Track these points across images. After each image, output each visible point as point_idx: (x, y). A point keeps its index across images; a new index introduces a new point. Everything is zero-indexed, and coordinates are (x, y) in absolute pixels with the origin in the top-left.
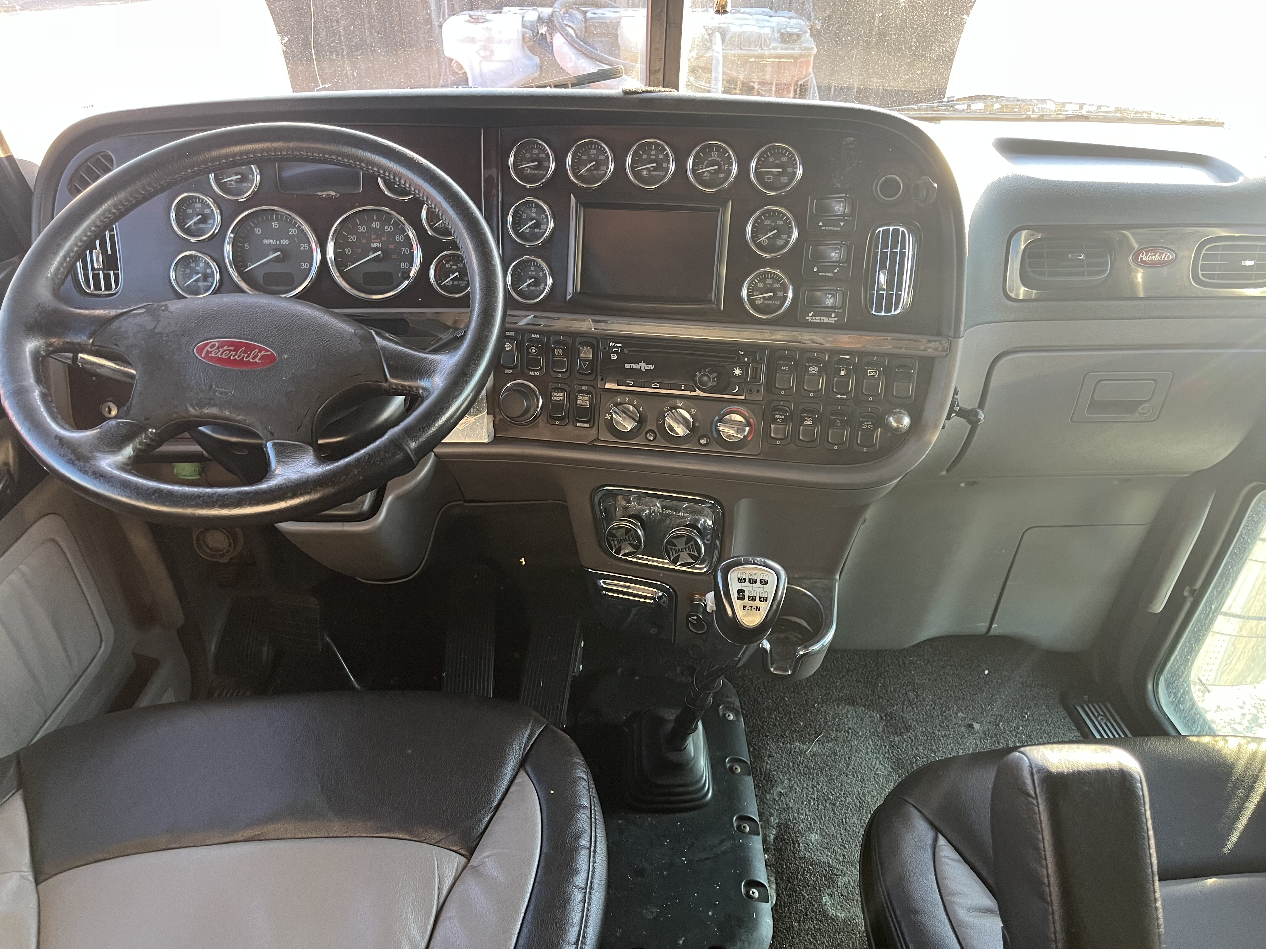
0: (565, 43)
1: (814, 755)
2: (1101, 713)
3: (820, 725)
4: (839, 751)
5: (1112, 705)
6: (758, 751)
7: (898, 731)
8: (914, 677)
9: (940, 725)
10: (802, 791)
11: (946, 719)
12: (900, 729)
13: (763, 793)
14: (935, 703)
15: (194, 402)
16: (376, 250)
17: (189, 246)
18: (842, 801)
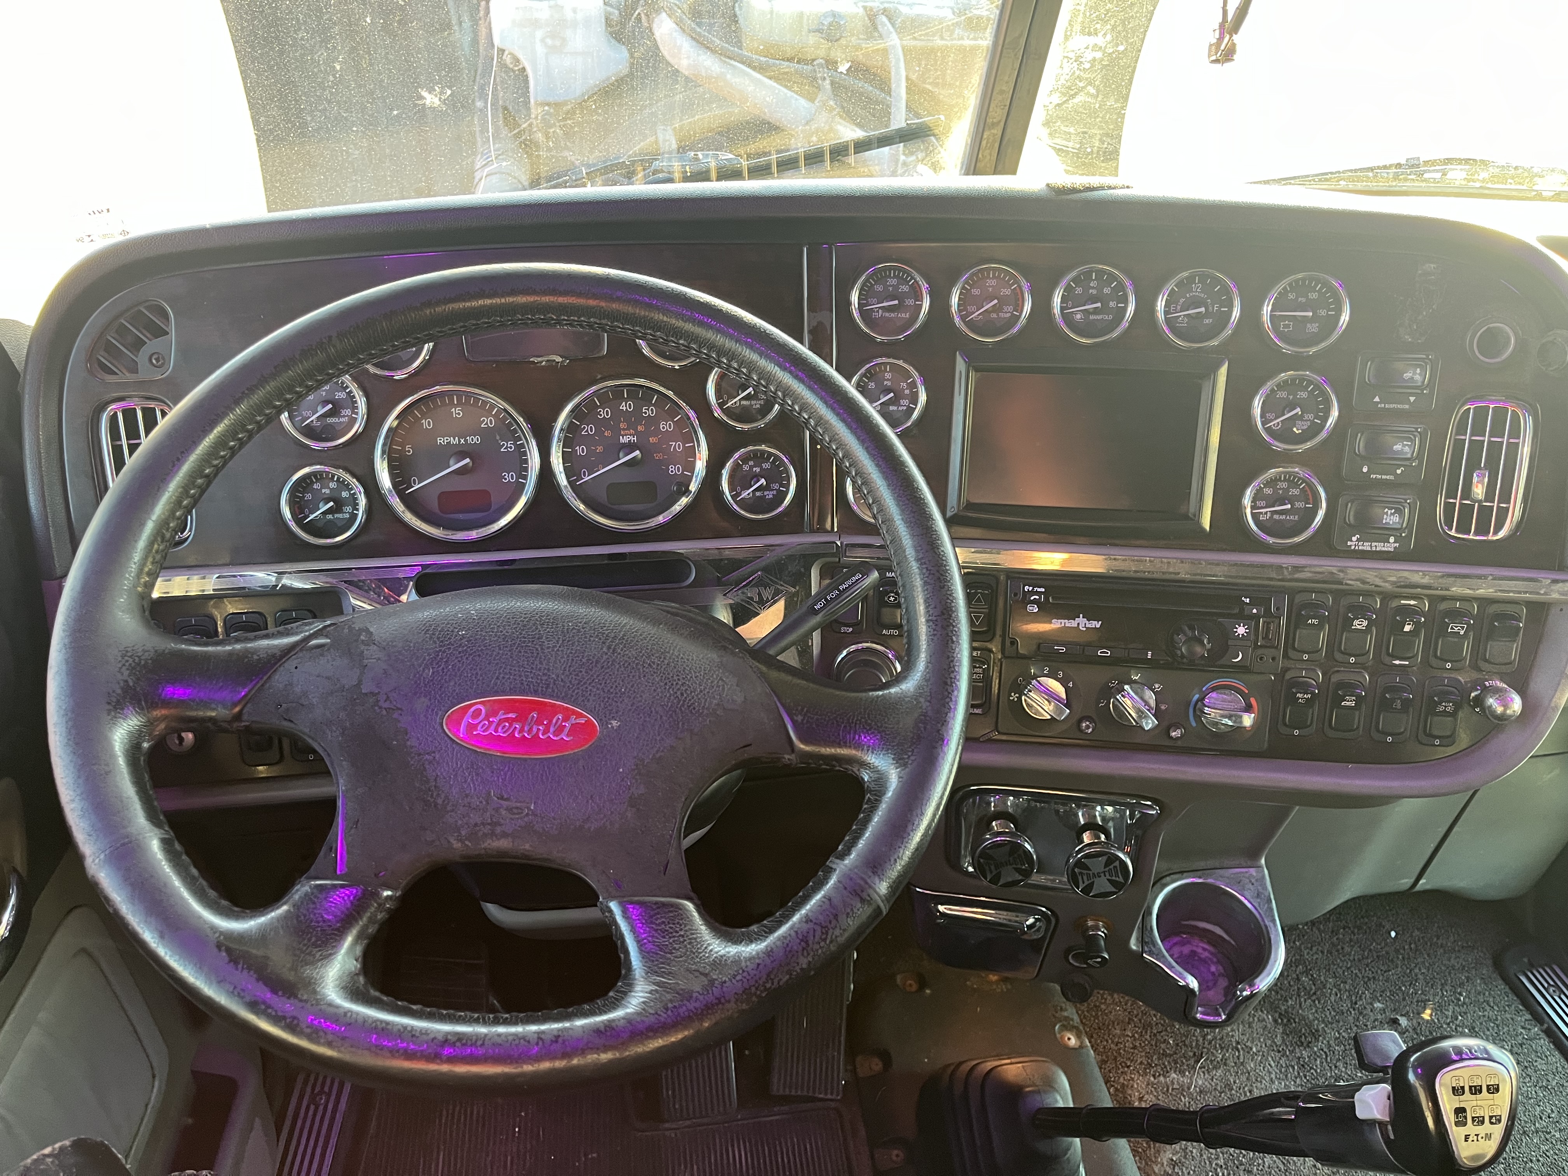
0: (676, 31)
1: (1201, 1092)
2: (1552, 983)
3: (1197, 1041)
4: (1235, 1082)
5: (1558, 966)
6: (1122, 1092)
7: (1303, 1039)
8: (1301, 950)
9: (1356, 1026)
10: (1201, 1155)
11: (1361, 1013)
12: (1306, 1037)
13: (1147, 1164)
14: (1340, 990)
15: (463, 833)
16: (630, 447)
17: (312, 457)
18: (1259, 1165)
